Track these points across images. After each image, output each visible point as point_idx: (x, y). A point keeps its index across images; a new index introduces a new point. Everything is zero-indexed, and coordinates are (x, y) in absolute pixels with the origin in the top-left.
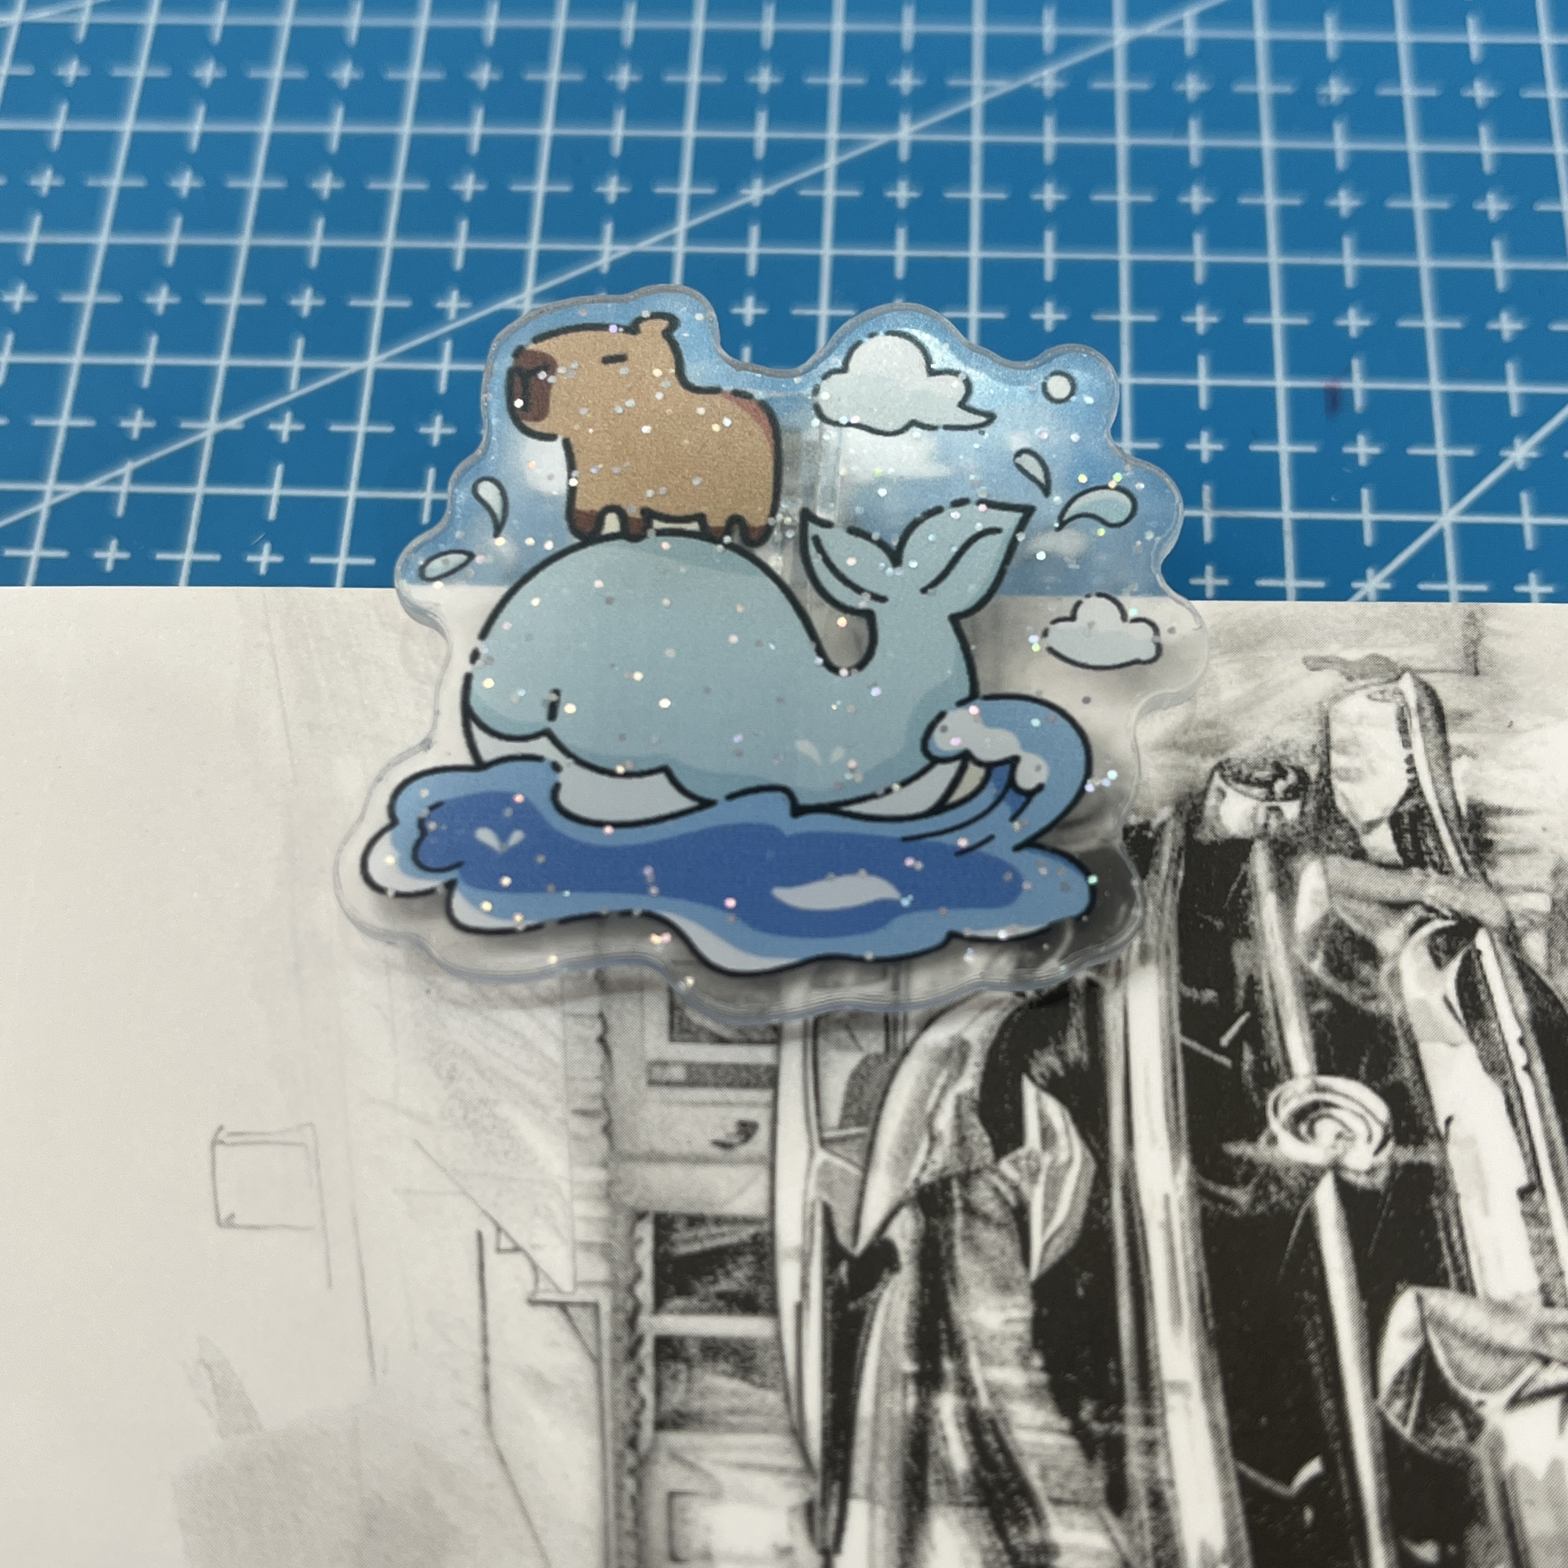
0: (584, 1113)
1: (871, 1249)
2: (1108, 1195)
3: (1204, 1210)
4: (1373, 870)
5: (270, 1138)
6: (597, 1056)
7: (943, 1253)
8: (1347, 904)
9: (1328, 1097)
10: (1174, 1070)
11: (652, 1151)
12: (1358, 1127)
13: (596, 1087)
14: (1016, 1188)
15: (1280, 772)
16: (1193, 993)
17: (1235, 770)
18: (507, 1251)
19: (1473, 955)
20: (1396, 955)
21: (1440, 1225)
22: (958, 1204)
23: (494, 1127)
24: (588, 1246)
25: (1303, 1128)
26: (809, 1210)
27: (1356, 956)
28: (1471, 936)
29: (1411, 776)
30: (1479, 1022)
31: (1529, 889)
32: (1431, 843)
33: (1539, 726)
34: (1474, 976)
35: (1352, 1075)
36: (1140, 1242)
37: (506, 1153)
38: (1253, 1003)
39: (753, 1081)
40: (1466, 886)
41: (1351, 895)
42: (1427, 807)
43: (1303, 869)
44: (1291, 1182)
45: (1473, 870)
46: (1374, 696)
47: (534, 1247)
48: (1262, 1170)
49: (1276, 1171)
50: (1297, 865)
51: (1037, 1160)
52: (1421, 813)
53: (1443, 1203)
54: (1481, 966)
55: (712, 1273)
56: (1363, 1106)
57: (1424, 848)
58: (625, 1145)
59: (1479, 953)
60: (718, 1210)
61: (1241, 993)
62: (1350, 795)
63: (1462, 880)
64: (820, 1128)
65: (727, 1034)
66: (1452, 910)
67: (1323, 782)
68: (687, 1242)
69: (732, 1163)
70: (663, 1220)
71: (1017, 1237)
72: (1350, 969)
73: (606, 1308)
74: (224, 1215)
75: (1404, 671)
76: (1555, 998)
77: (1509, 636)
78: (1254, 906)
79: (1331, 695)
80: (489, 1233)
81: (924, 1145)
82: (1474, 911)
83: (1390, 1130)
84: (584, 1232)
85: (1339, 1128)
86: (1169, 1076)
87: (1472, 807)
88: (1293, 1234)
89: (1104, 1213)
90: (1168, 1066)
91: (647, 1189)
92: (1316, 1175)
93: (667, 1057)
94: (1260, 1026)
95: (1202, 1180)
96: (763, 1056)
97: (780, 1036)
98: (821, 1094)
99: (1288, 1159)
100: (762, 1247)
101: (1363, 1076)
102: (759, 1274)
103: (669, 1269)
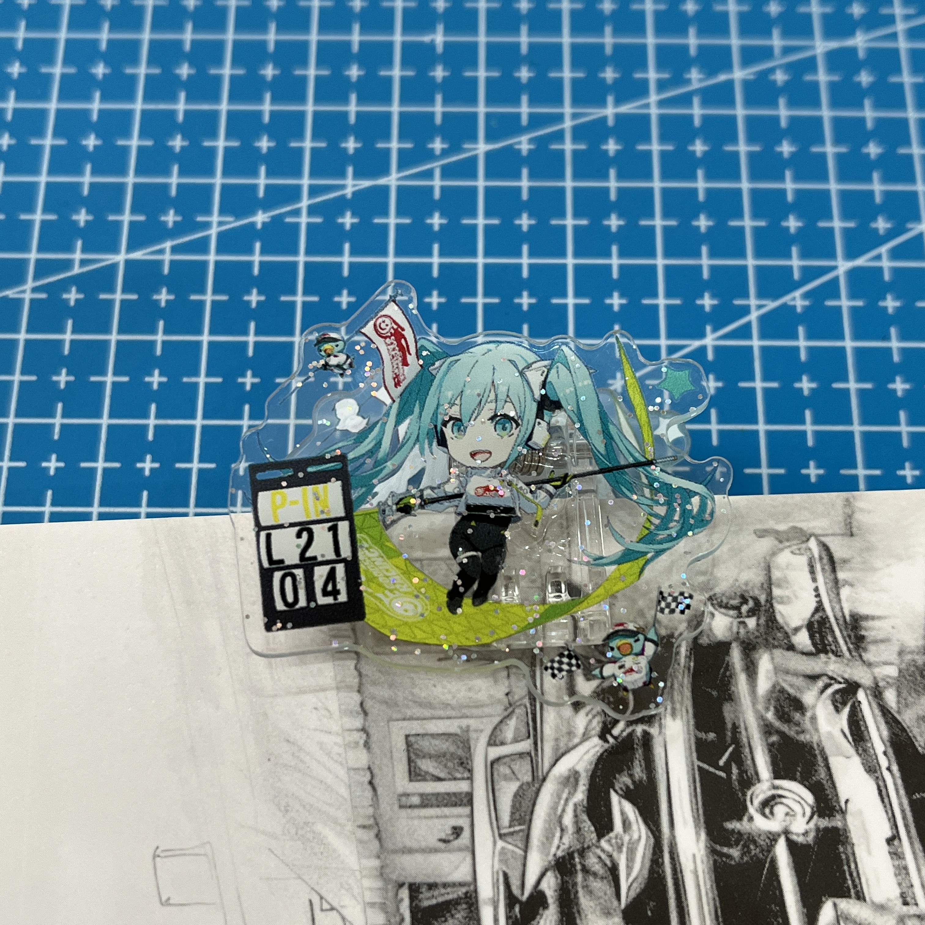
0: (364, 827)
1: (531, 896)
2: (662, 857)
3: (715, 861)
4: (799, 656)
5: (187, 852)
6: (369, 793)
7: (572, 896)
8: (785, 678)
9: (780, 792)
10: (694, 781)
11: (405, 847)
12: (797, 808)
13: (371, 811)
14: (610, 856)
15: (744, 600)
16: (702, 735)
17: (719, 600)
18: (327, 910)
19: (857, 704)
20: (814, 707)
21: (845, 862)
22: (579, 867)
23: (314, 838)
24: (372, 905)
25: (767, 811)
26: (495, 876)
27: (791, 708)
28: (855, 693)
29: (818, 599)
30: (861, 743)
31: (886, 663)
32: (830, 639)
33: (888, 565)
34: (857, 716)
35: (793, 778)
36: (681, 883)
38: (736, 740)
39: (459, 803)
40: (851, 664)
41: (787, 672)
42: (827, 617)
43: (760, 658)
44: (762, 843)
45: (854, 654)
46: (795, 552)
47: (342, 907)
48: (745, 837)
49: (753, 837)
50: (757, 656)
51: (621, 839)
52: (824, 621)
53: (846, 849)
54: (861, 710)
55: (444, 916)
56: (800, 796)
57: (826, 642)
58: (389, 845)
59: (860, 702)
60: (444, 880)
61: (729, 734)
62: (784, 612)
63: (848, 660)
64: (498, 828)
65: (442, 775)
66: (843, 678)
67: (768, 605)
68: (428, 899)
69: (449, 851)
70: (414, 887)
72: (789, 716)
74: (164, 899)
75: (811, 536)
76: (902, 726)
77: (869, 512)
78: (733, 681)
79: (771, 552)
80: (316, 900)
81: (558, 834)
82: (856, 678)
83: (815, 809)
84: (370, 897)
85: (787, 810)
86: (692, 785)
87: (852, 616)
88: (764, 873)
89: (660, 867)
90: (691, 779)
91: (403, 869)
92: (776, 837)
93: (408, 791)
94: (741, 753)
95: (713, 844)
96: (463, 786)
97: (472, 775)
98: (498, 808)
99: (759, 830)
100: (471, 899)
101: (799, 779)
102: (470, 915)
103: (419, 915)
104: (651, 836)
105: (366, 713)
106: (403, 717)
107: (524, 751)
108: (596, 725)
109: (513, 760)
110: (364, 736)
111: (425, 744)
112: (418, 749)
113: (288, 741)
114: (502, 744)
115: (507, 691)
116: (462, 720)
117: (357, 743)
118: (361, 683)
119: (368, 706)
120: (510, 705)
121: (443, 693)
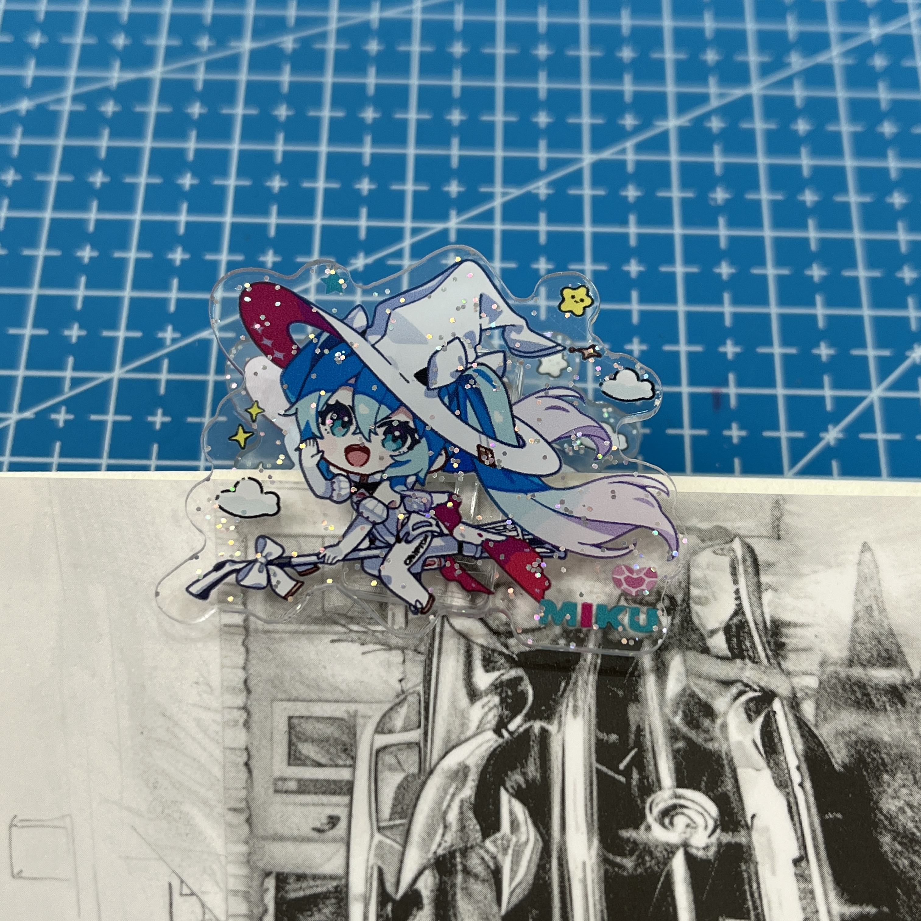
0: (235, 810)
1: (406, 895)
2: (550, 862)
3: (606, 871)
4: (713, 660)
5: (46, 824)
6: (243, 774)
7: (450, 898)
8: (697, 682)
9: (682, 802)
10: (591, 784)
11: (276, 834)
12: (699, 820)
13: (243, 794)
14: (494, 858)
15: (660, 597)
16: (603, 736)
18: (186, 895)
19: (771, 714)
20: (725, 714)
21: (746, 881)
22: (459, 867)
23: (180, 818)
24: (235, 893)
25: (667, 821)
26: (369, 871)
27: (701, 714)
28: (770, 702)
29: (738, 602)
30: (773, 756)
31: (805, 673)
32: (748, 644)
33: (815, 572)
34: (771, 727)
35: (697, 788)
36: (568, 891)
37: (187, 835)
38: (639, 744)
39: (338, 791)
40: (768, 671)
41: (700, 676)
42: (747, 621)
43: (672, 659)
44: (658, 855)
45: (772, 661)
46: (717, 552)
47: (203, 893)
48: (641, 847)
49: (649, 848)
50: (669, 657)
52: (743, 625)
53: (748, 867)
54: (776, 721)
55: (310, 910)
56: (703, 807)
57: (744, 647)
58: (260, 831)
59: (775, 712)
60: (314, 871)
61: (633, 736)
62: (701, 614)
63: (766, 667)
64: (378, 820)
65: (323, 761)
66: (759, 686)
67: (685, 605)
68: (295, 890)
69: (324, 841)
70: (281, 877)
71: (494, 888)
72: (698, 722)
74: (16, 871)
75: (735, 537)
76: (819, 741)
78: (641, 682)
79: (692, 551)
80: (176, 884)
81: (440, 831)
82: (773, 687)
83: (718, 823)
84: (233, 884)
85: (688, 821)
86: (588, 788)
87: (773, 622)
88: (659, 886)
89: (546, 873)
90: (588, 782)
91: (272, 857)
92: (673, 850)
93: (286, 775)
94: (643, 757)
95: (606, 853)
96: (344, 774)
97: (355, 762)
98: (379, 799)
99: (657, 840)
100: (341, 894)
101: (704, 789)
102: (339, 911)
103: (284, 907)
104: (540, 839)
105: (249, 691)
106: (288, 697)
107: (413, 740)
108: (492, 719)
109: (399, 750)
110: (245, 715)
111: (309, 728)
112: (300, 732)
113: (164, 715)
114: (390, 732)
115: (401, 677)
116: (351, 704)
117: (236, 722)
118: (247, 660)
119: (252, 683)
120: (403, 692)
121: (333, 675)
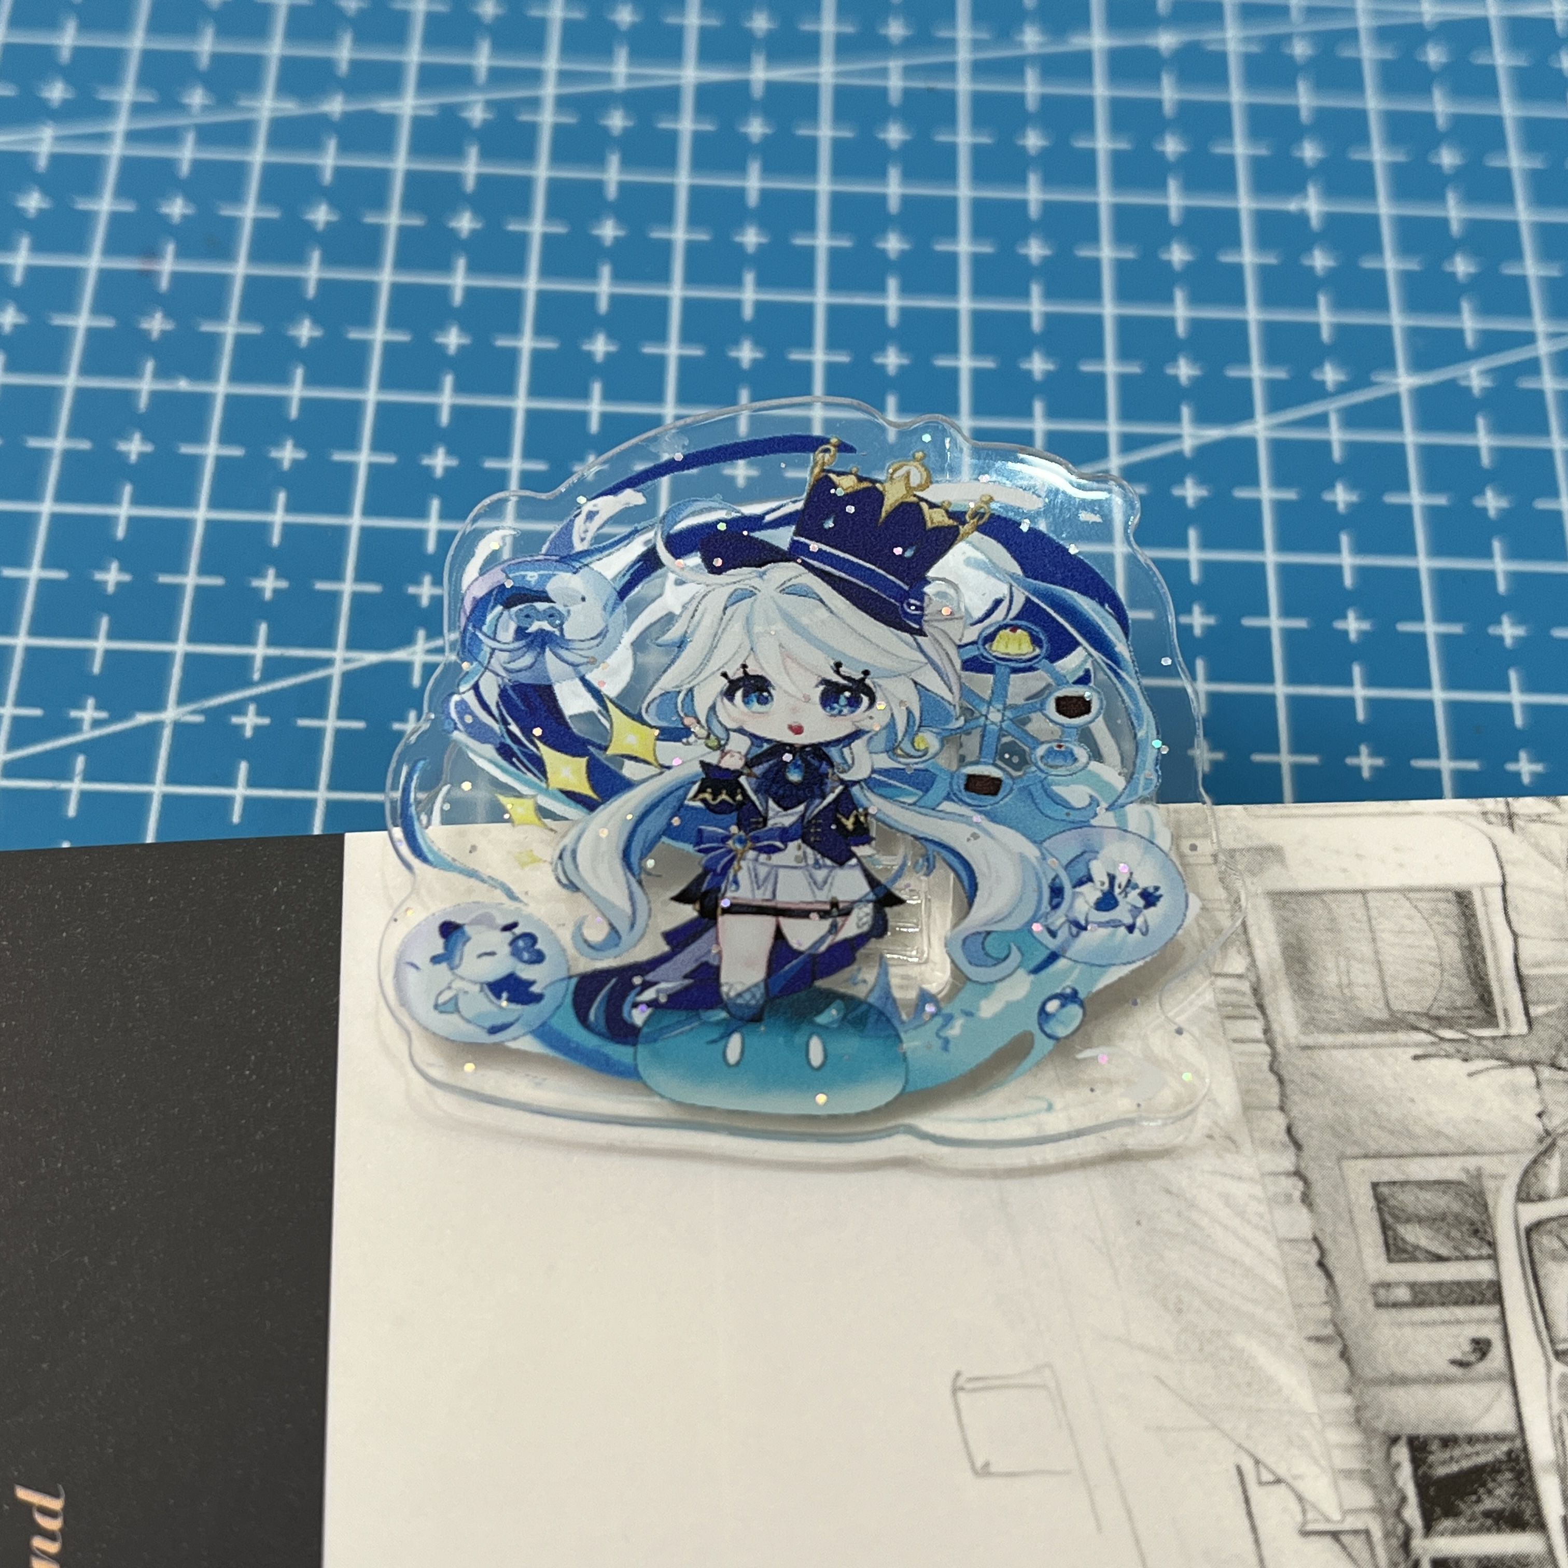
0: (1318, 1339)
5: (1011, 1381)
6: (1320, 1282)
11: (1393, 1374)
13: (1326, 1312)
18: (1269, 1483)
23: (1232, 1358)
24: (1348, 1474)
26: (1556, 1423)
37: (1249, 1385)
39: (1479, 1298)
47: (1296, 1477)
58: (1366, 1371)
60: (1468, 1430)
64: (1552, 1341)
65: (1443, 1251)
68: (1444, 1463)
69: (1474, 1381)
70: (1416, 1442)
73: (1377, 1534)
74: (979, 1463)
80: (1248, 1466)
84: (1341, 1460)
91: (1395, 1412)
93: (1389, 1278)
96: (1482, 1271)
97: (1495, 1250)
98: (1546, 1307)
100: (1518, 1464)
102: (1520, 1490)
103: (1432, 1491)
105: (1298, 1146)
106: (1363, 1152)
109: (1562, 1226)
110: (1300, 1185)
111: (1407, 1199)
112: (1395, 1207)
113: (1168, 1192)
114: (1542, 1198)
115: (1538, 1109)
116: (1468, 1158)
117: (1288, 1198)
118: (1283, 1095)
119: (1300, 1132)
120: (1548, 1133)
121: (1430, 1114)
